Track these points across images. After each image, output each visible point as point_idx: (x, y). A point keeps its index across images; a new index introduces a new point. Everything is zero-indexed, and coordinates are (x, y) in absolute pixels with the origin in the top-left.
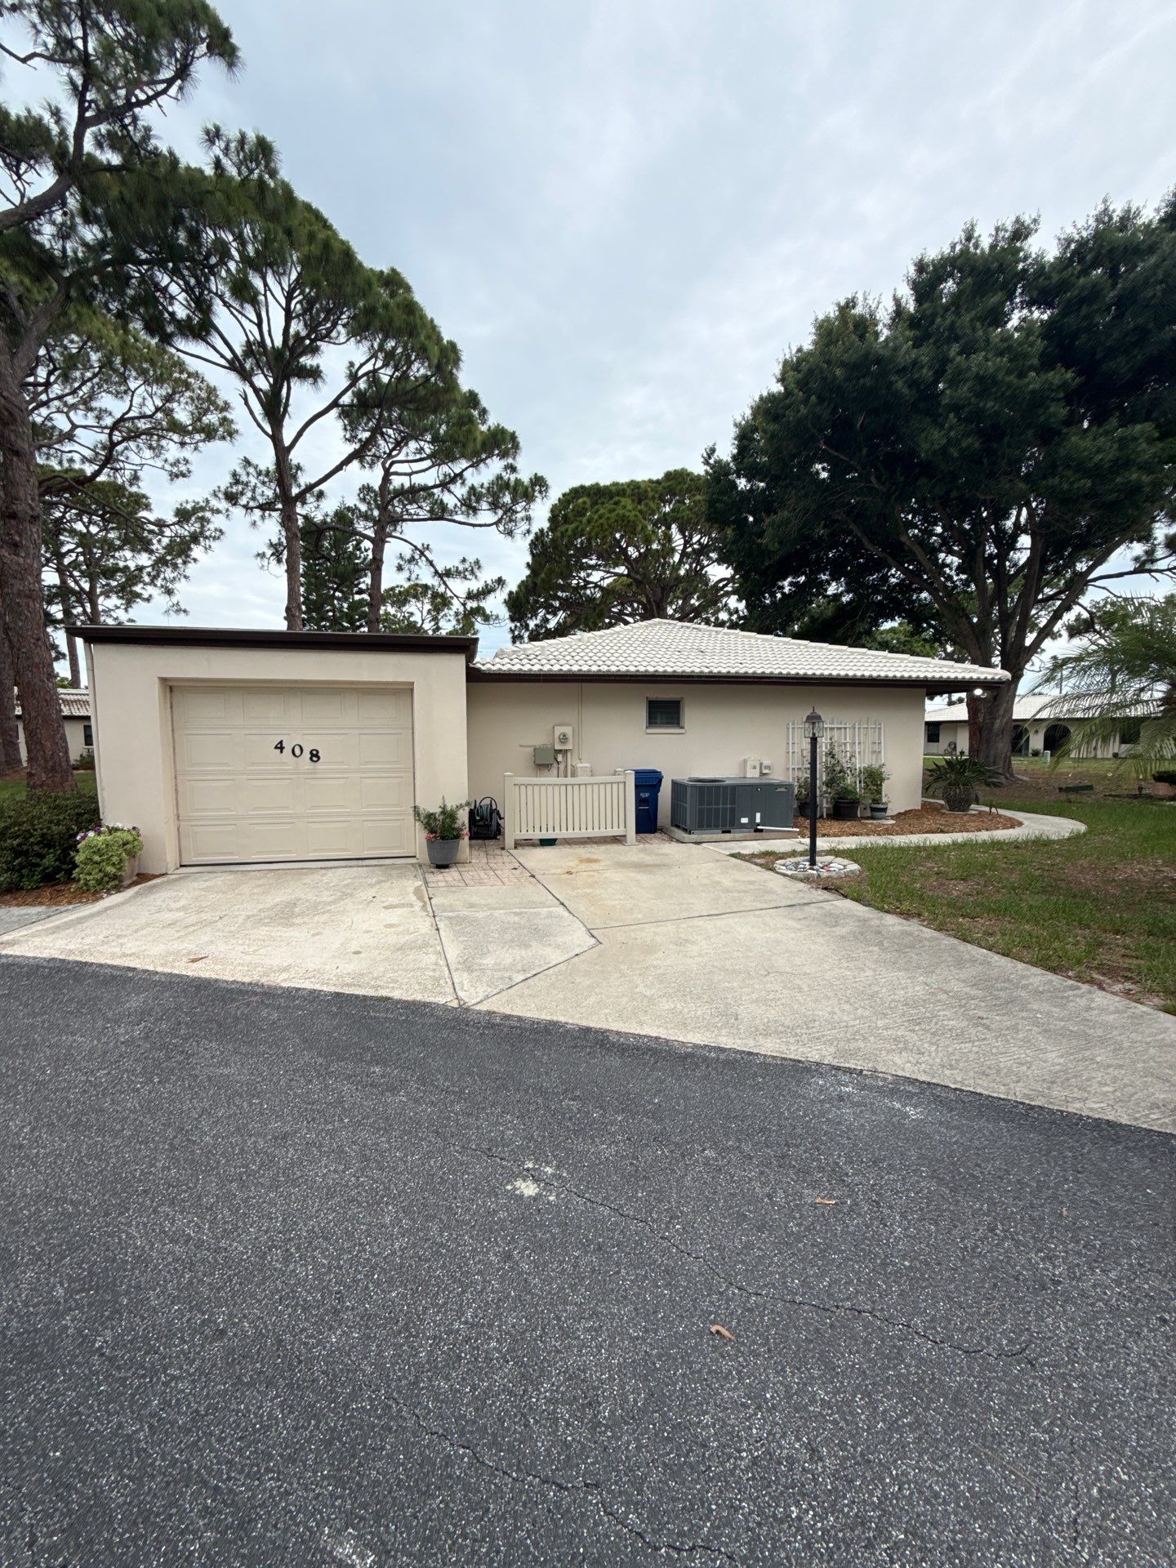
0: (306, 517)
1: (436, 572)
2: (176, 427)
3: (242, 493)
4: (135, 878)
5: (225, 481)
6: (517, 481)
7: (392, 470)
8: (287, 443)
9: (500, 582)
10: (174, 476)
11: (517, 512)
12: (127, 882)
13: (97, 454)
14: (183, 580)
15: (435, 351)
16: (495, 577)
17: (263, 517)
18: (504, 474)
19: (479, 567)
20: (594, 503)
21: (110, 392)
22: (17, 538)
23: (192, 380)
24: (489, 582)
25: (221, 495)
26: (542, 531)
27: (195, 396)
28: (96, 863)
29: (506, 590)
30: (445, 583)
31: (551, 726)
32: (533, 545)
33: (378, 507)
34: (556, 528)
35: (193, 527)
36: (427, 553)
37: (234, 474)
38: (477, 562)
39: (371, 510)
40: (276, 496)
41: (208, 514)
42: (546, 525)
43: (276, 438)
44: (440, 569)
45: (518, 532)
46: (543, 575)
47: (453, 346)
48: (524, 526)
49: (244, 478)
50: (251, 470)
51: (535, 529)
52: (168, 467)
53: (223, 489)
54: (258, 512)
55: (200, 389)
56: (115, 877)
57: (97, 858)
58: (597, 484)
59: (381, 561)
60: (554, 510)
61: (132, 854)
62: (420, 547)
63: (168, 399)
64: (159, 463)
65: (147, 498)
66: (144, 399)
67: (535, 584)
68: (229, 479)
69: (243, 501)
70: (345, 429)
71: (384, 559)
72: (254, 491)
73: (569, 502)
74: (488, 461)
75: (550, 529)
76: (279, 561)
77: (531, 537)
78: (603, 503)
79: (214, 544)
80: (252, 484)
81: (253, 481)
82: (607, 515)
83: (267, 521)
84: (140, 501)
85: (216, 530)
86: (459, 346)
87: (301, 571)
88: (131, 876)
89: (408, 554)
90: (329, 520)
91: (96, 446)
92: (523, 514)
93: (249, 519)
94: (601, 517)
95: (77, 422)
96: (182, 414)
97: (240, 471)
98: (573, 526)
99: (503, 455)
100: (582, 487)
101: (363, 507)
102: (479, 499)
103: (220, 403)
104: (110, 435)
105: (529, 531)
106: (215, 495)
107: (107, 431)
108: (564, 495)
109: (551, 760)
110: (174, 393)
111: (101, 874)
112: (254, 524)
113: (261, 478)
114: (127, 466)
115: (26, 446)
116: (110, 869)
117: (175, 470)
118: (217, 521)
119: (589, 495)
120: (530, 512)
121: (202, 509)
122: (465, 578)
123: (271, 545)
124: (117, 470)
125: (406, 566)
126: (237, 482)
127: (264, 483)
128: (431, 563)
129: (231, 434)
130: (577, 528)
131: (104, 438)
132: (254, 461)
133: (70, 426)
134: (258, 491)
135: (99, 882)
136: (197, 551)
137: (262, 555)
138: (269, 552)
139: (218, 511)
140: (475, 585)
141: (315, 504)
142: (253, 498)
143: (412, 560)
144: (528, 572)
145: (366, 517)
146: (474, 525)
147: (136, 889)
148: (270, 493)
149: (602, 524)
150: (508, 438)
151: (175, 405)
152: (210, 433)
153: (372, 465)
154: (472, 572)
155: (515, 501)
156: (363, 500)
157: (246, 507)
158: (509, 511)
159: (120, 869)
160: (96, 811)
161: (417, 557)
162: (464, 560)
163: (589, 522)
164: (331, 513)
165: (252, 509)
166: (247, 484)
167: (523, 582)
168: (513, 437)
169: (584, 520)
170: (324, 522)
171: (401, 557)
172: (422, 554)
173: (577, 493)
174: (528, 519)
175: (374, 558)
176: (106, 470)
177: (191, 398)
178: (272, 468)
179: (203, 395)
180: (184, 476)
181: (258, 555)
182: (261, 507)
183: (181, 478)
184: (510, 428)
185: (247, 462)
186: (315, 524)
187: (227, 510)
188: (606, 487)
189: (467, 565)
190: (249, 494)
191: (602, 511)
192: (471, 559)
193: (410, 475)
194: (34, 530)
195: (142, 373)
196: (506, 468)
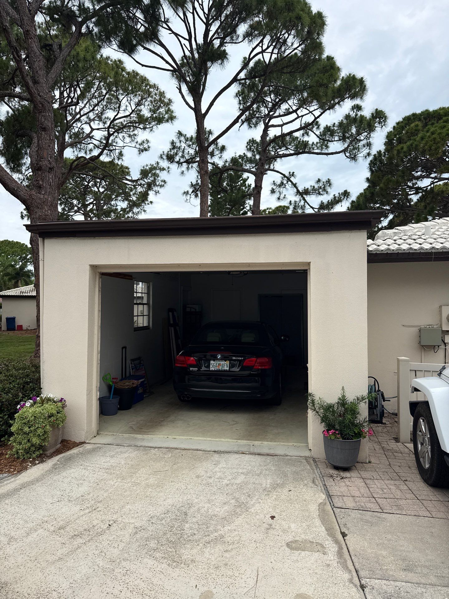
0: (213, 164)
1: (298, 191)
2: (142, 120)
3: (176, 154)
4: (59, 446)
5: (167, 148)
6: (362, 116)
7: (270, 124)
8: (203, 111)
9: (346, 194)
10: (141, 151)
11: (360, 140)
12: (51, 451)
13: (102, 142)
14: (143, 213)
15: (307, 20)
16: (342, 191)
17: (188, 168)
18: (351, 113)
19: (330, 185)
20: (426, 125)
21: (111, 109)
22: (41, 183)
23: (151, 90)
24: (337, 195)
25: (165, 157)
26: (379, 152)
27: (153, 100)
28: (25, 433)
29: (350, 200)
30: (304, 199)
31: (437, 306)
32: (372, 164)
33: (259, 153)
34: (392, 148)
35: (150, 179)
36: (292, 179)
37: (173, 143)
38: (329, 181)
39: (254, 156)
40: (196, 153)
41: (158, 172)
42: (382, 148)
43: (197, 109)
44: (301, 189)
45: (361, 156)
46: (381, 185)
47: (320, 15)
48: (365, 151)
49: (178, 144)
50: (182, 139)
51: (374, 152)
52: (138, 146)
53: (166, 153)
54: (185, 165)
55: (156, 94)
56: (41, 447)
57: (26, 429)
58: (427, 110)
59: (261, 188)
60: (389, 136)
61: (54, 426)
62: (287, 175)
63: (139, 104)
64: (133, 144)
65: (128, 169)
66: (126, 106)
67: (372, 194)
68: (169, 146)
69: (177, 159)
70: (240, 103)
71: (263, 186)
72: (183, 152)
73: (403, 128)
74: (341, 103)
75: (386, 150)
76: (196, 196)
77: (371, 158)
78: (433, 124)
79: (161, 190)
80: (183, 148)
81: (183, 145)
82: (439, 131)
83: (190, 171)
84: (124, 171)
85: (162, 181)
86: (324, 14)
87: (209, 203)
88: (56, 444)
89: (278, 182)
90: (227, 164)
91: (101, 139)
92: (364, 142)
93: (180, 170)
94: (433, 133)
95: (94, 127)
96: (146, 112)
97: (176, 140)
98: (408, 143)
99: (353, 97)
100: (414, 115)
101: (249, 155)
102: (332, 135)
103: (166, 101)
104: (108, 131)
105: (369, 154)
106: (161, 157)
107: (107, 130)
108: (398, 123)
109: (440, 342)
110: (142, 99)
111: (29, 444)
112: (183, 173)
113: (188, 142)
114: (117, 148)
115: (50, 124)
116: (35, 440)
117: (141, 147)
118: (163, 175)
119: (420, 120)
120: (371, 139)
121: (155, 168)
122: (319, 194)
123: (192, 185)
124: (111, 151)
125: (277, 190)
126: (174, 147)
127: (189, 146)
128: (295, 185)
129: (172, 118)
130: (412, 145)
131: (106, 133)
132: (184, 132)
133: (90, 129)
134: (186, 151)
135: (27, 451)
136: (151, 196)
137: (186, 193)
138: (191, 190)
139: (163, 169)
140: (326, 198)
141: (219, 155)
142: (183, 156)
143: (282, 185)
144: (366, 185)
145: (250, 161)
146: (327, 154)
147: (55, 459)
148: (192, 152)
149: (435, 139)
150: (358, 83)
151: (142, 107)
152: (160, 120)
153: (256, 125)
154: (324, 190)
155: (359, 133)
156: (249, 150)
157: (179, 163)
158: (355, 140)
159: (44, 440)
160: (38, 381)
161: (285, 182)
162: (319, 181)
163: (422, 139)
164: (229, 160)
165: (182, 163)
166: (179, 148)
167: (361, 194)
168: (361, 81)
169: (418, 138)
170: (224, 166)
171: (274, 183)
172: (289, 180)
173: (408, 120)
174: (369, 145)
175: (256, 186)
176: (105, 151)
177: (151, 102)
178: (194, 135)
179: (157, 98)
180: (146, 150)
181: (185, 193)
182: (188, 162)
183: (144, 152)
184: (359, 76)
185: (180, 134)
186: (219, 168)
187: (169, 168)
188: (435, 112)
189: (321, 184)
190: (180, 154)
191: (432, 129)
192: (324, 179)
193: (281, 126)
194: (51, 176)
195: (125, 90)
196: (353, 108)
